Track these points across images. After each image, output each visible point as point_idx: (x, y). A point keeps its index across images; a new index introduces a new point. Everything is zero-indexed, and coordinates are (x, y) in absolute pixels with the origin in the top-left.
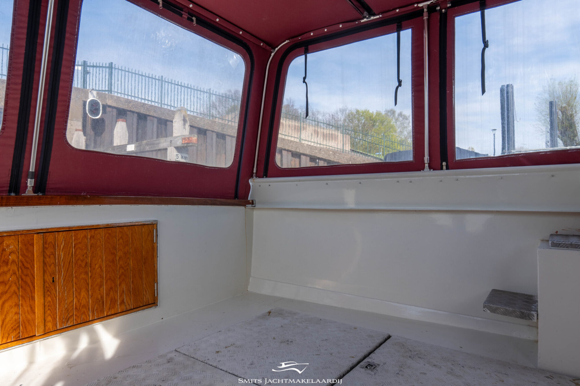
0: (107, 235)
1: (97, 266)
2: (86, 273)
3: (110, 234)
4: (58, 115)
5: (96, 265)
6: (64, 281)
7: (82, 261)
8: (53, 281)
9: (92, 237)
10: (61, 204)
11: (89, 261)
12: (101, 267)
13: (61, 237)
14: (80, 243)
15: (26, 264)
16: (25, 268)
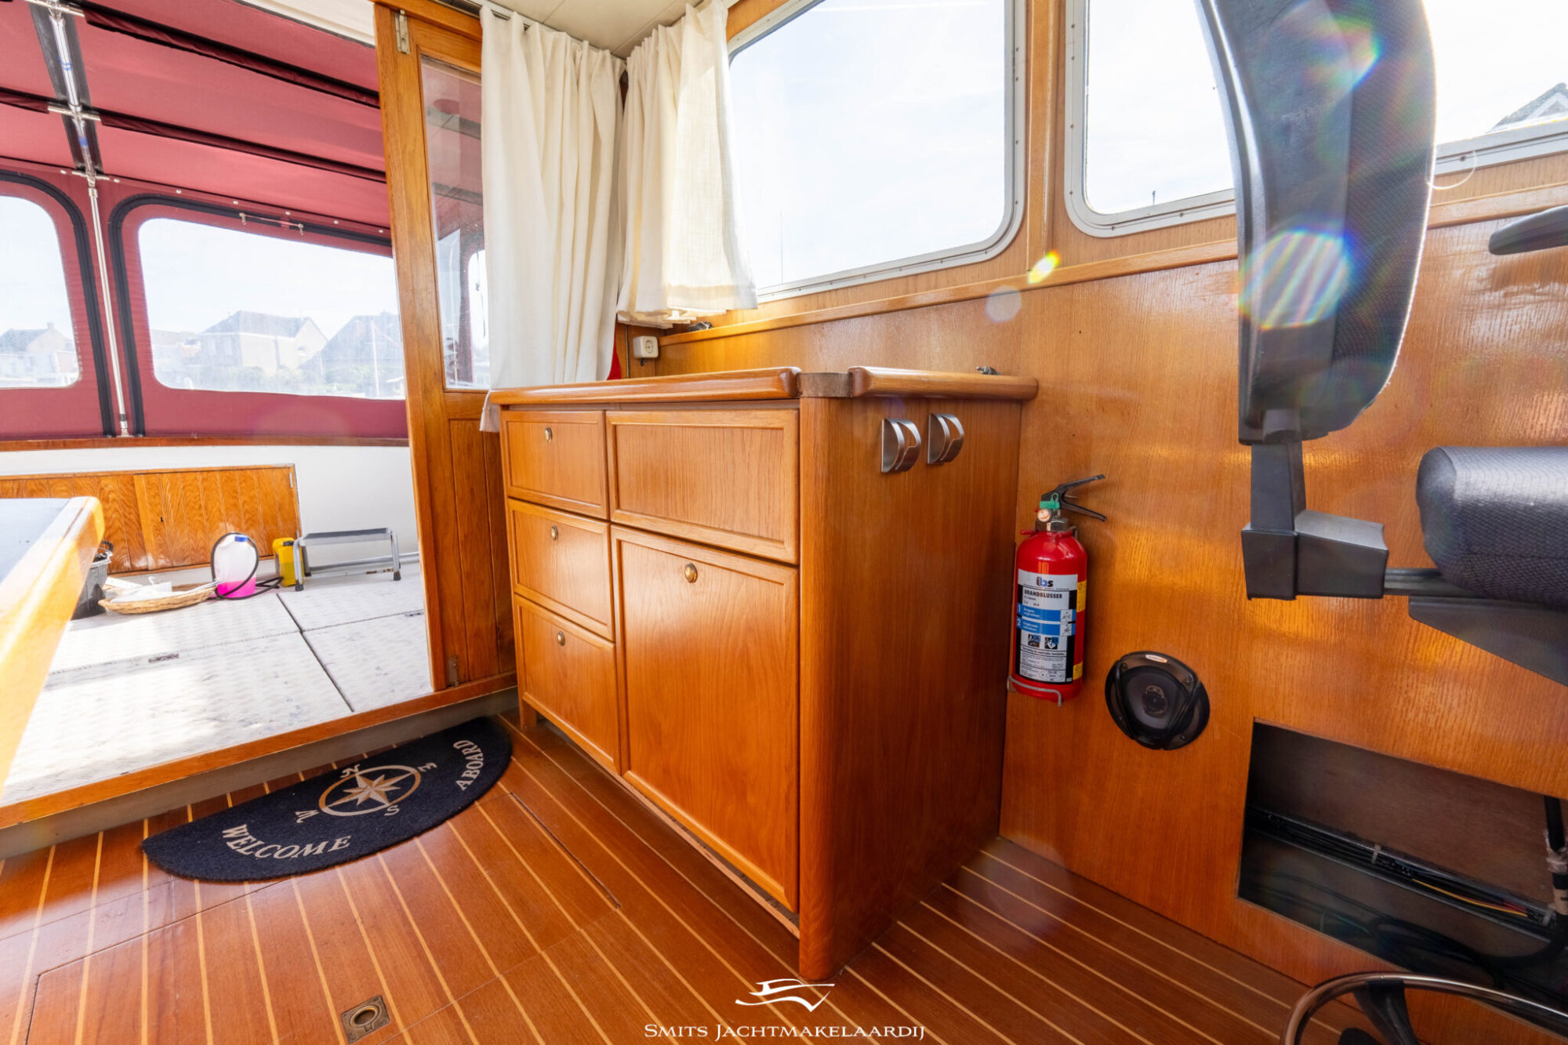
0: (224, 478)
1: (214, 510)
2: (201, 515)
3: (228, 477)
4: (139, 355)
5: (212, 508)
6: (175, 521)
7: (195, 503)
8: (162, 521)
9: (204, 480)
10: (162, 445)
11: (202, 503)
12: (220, 511)
13: (165, 478)
14: (190, 485)
15: (127, 503)
16: (128, 506)
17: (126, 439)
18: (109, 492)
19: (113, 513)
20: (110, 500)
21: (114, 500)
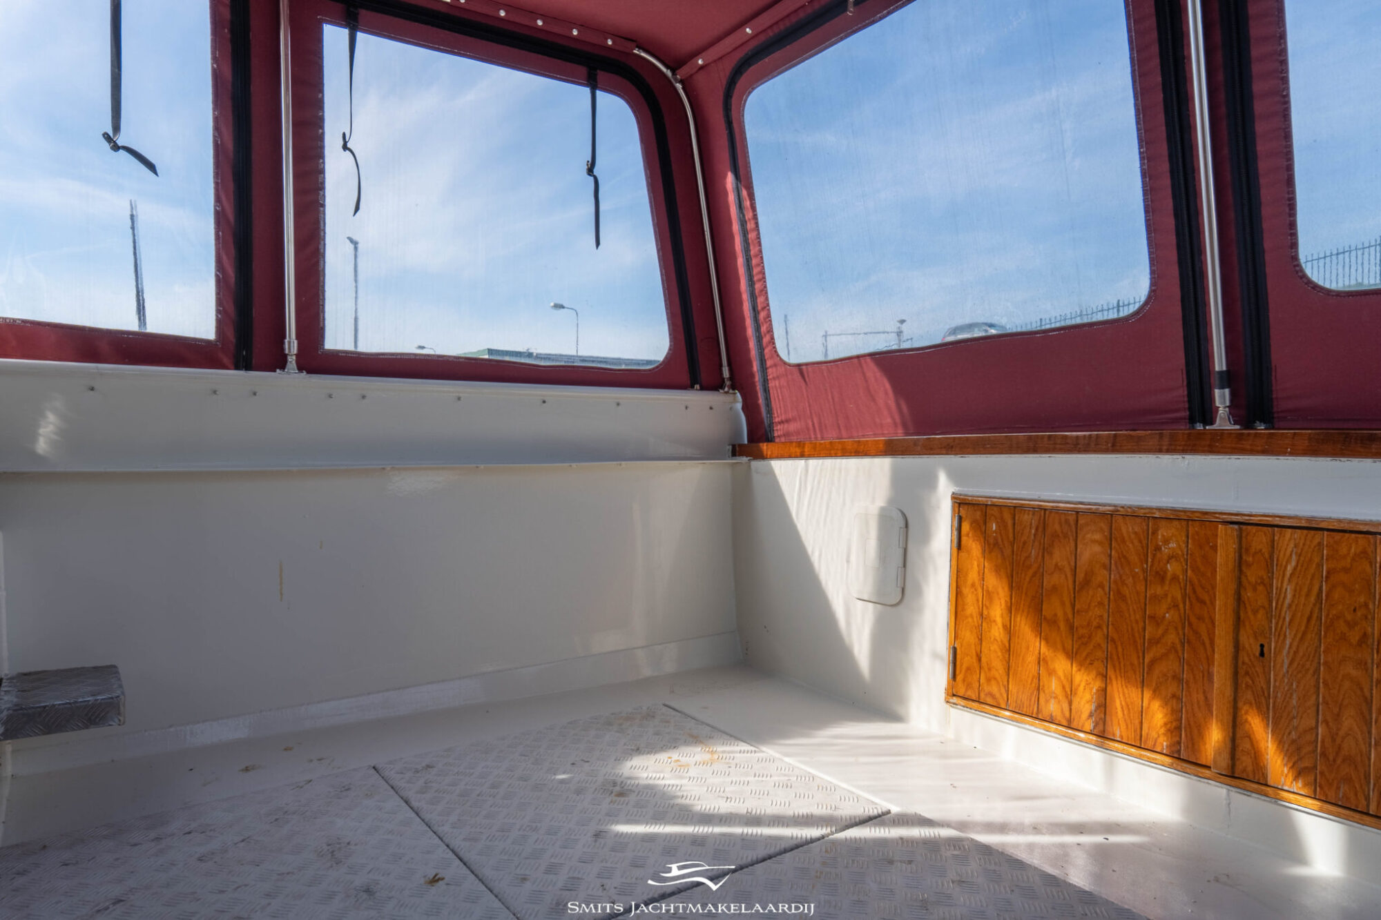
2: (1363, 665)
7: (1350, 625)
10: (1295, 453)
13: (1288, 542)
15: (1199, 590)
16: (1198, 599)
17: (1221, 434)
18: (1170, 558)
19: (1169, 609)
20: (1169, 576)
21: (1175, 578)
